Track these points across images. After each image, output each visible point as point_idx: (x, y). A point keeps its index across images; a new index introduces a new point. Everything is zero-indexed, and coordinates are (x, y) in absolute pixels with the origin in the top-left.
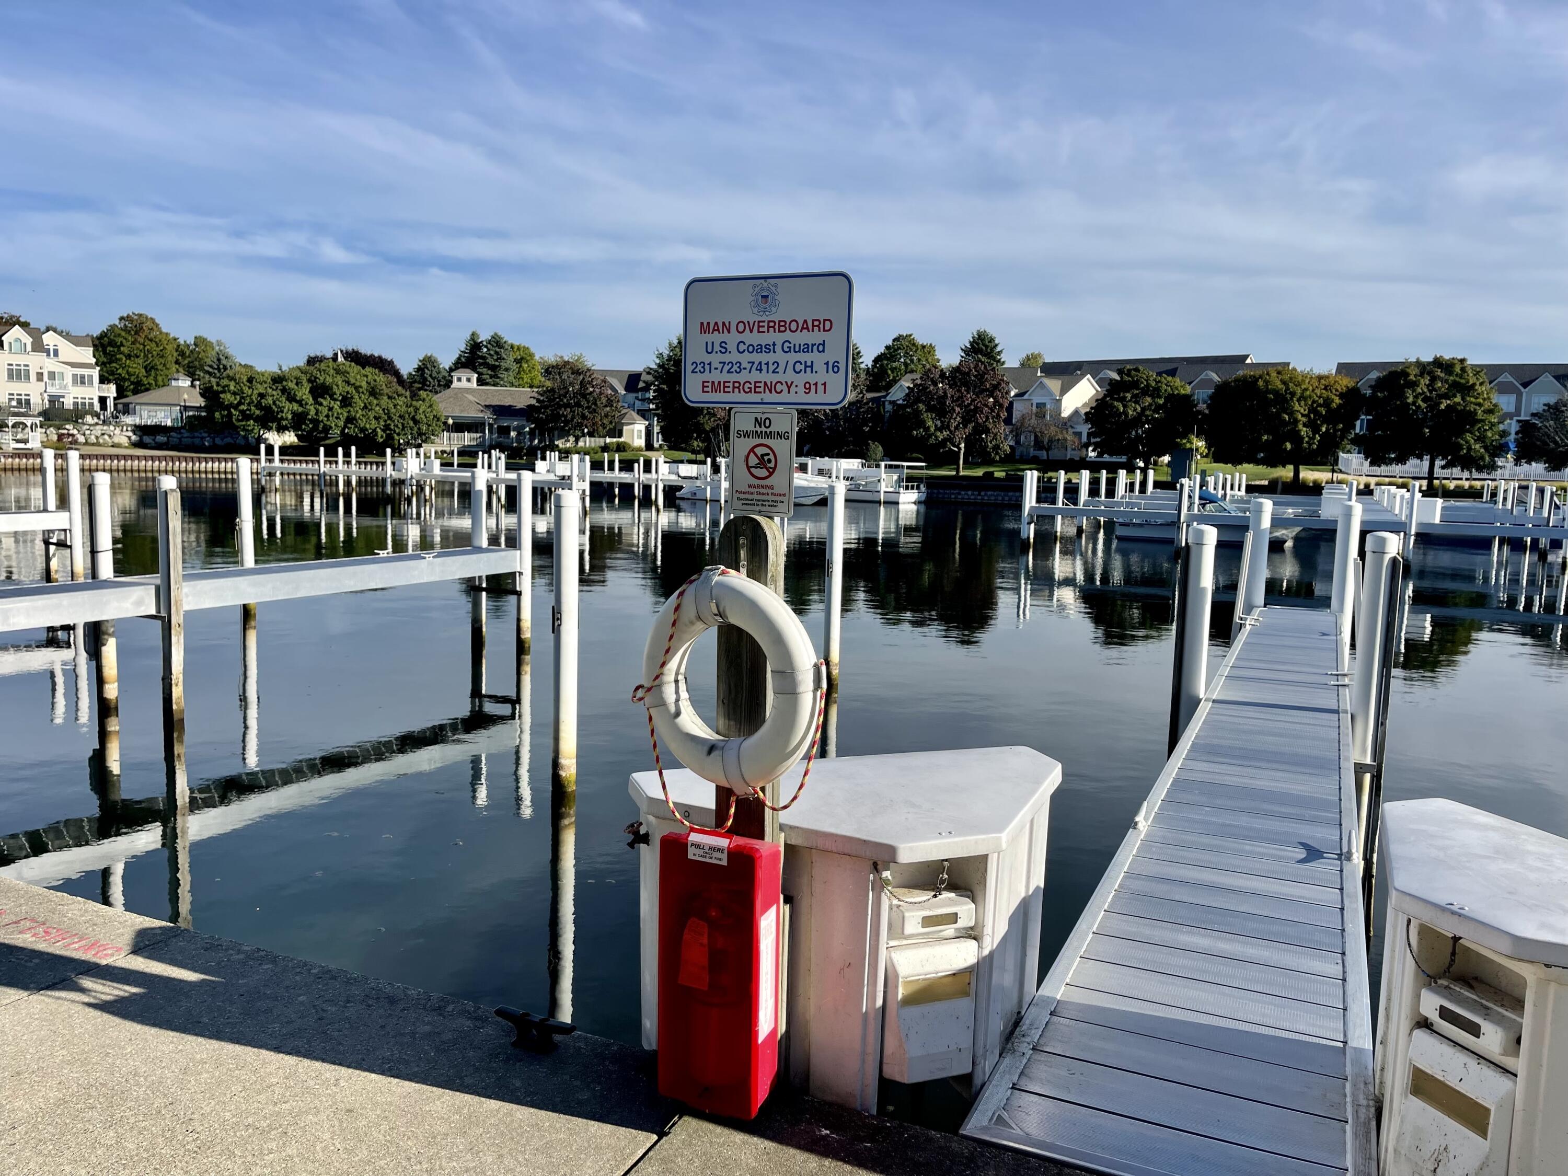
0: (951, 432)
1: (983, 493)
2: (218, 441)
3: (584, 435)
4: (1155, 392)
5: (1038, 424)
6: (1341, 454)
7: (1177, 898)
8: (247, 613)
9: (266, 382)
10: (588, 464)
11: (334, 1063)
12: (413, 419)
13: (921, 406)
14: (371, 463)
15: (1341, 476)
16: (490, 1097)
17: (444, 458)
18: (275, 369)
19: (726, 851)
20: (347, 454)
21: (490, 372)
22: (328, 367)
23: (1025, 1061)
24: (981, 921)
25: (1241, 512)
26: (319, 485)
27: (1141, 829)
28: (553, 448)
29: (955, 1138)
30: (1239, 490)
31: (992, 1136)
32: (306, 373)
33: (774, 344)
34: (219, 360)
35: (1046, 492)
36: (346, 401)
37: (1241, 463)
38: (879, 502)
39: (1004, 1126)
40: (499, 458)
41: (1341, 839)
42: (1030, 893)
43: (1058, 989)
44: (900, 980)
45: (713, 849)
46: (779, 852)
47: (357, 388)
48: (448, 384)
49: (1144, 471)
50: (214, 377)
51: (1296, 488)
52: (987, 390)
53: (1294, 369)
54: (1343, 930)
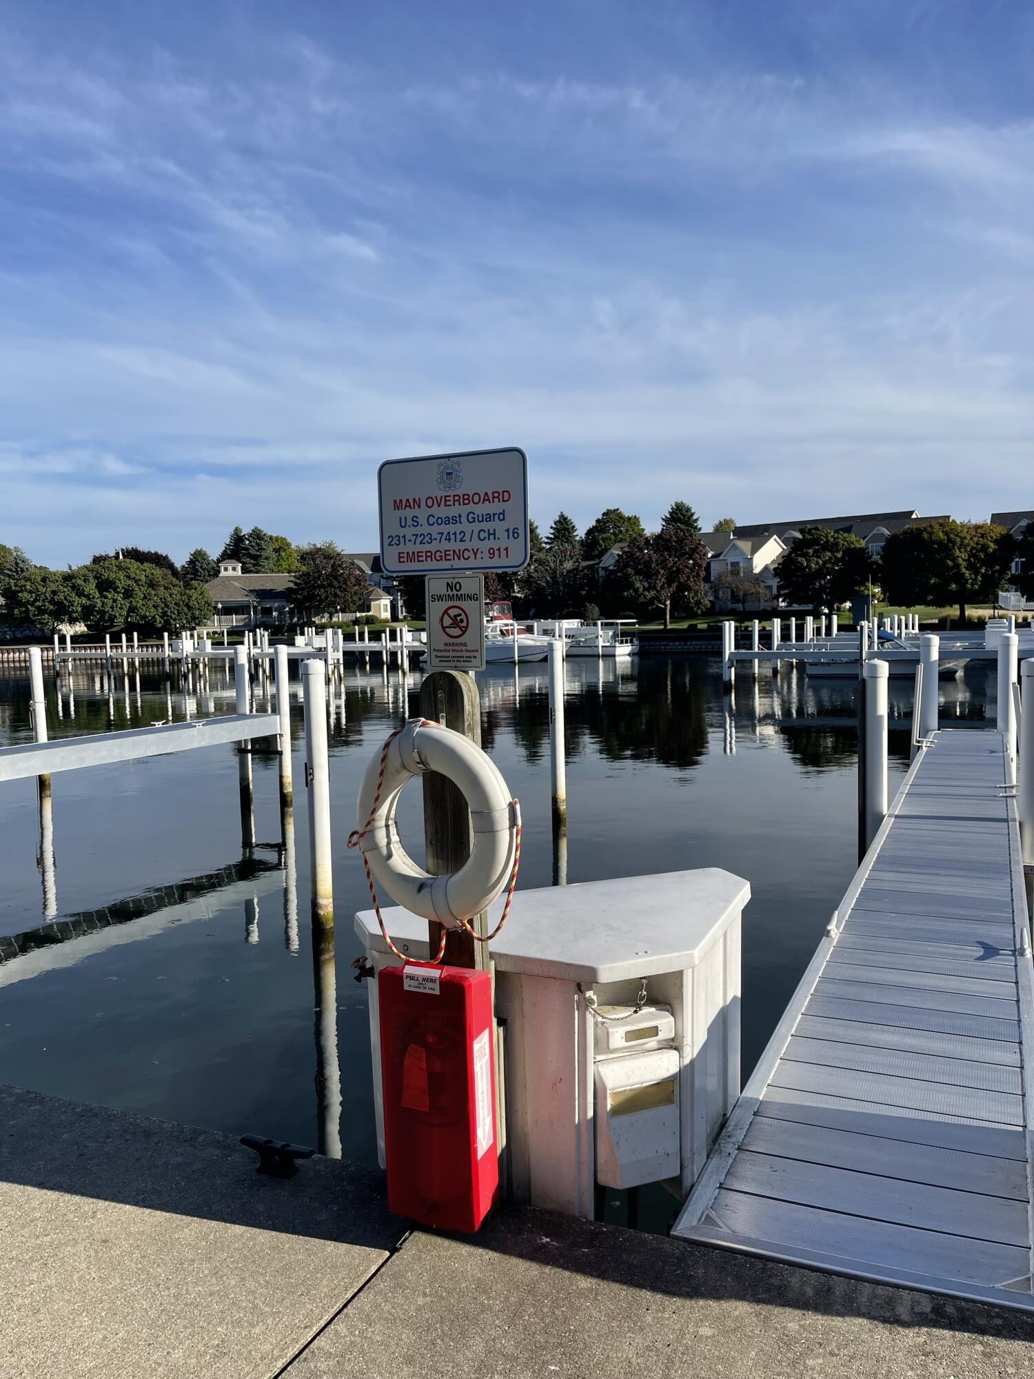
0: (657, 591)
1: (688, 643)
2: (18, 634)
3: (337, 612)
4: (833, 547)
5: (734, 580)
6: (1000, 593)
7: (868, 999)
8: (42, 783)
9: (57, 581)
10: (341, 637)
11: (92, 1197)
12: (187, 606)
13: (630, 570)
14: (152, 646)
15: (1001, 612)
16: (234, 1223)
17: (216, 638)
18: (66, 569)
19: (438, 982)
20: (130, 640)
21: (252, 561)
22: (111, 564)
23: (731, 1161)
24: (680, 1033)
25: (915, 647)
26: (107, 668)
27: (834, 936)
28: (311, 624)
29: (667, 1239)
30: (913, 629)
31: (701, 1236)
32: (92, 571)
33: (460, 516)
34: (17, 564)
35: (743, 639)
36: (128, 594)
37: (914, 605)
38: (598, 656)
39: (712, 1225)
40: (264, 635)
41: (1014, 936)
42: (728, 1003)
43: (761, 1090)
44: (608, 1092)
45: (426, 979)
46: (489, 980)
47: (137, 581)
48: (217, 573)
49: (829, 617)
50: (13, 579)
51: (963, 624)
52: (687, 553)
53: (953, 521)
54: (1020, 1021)
